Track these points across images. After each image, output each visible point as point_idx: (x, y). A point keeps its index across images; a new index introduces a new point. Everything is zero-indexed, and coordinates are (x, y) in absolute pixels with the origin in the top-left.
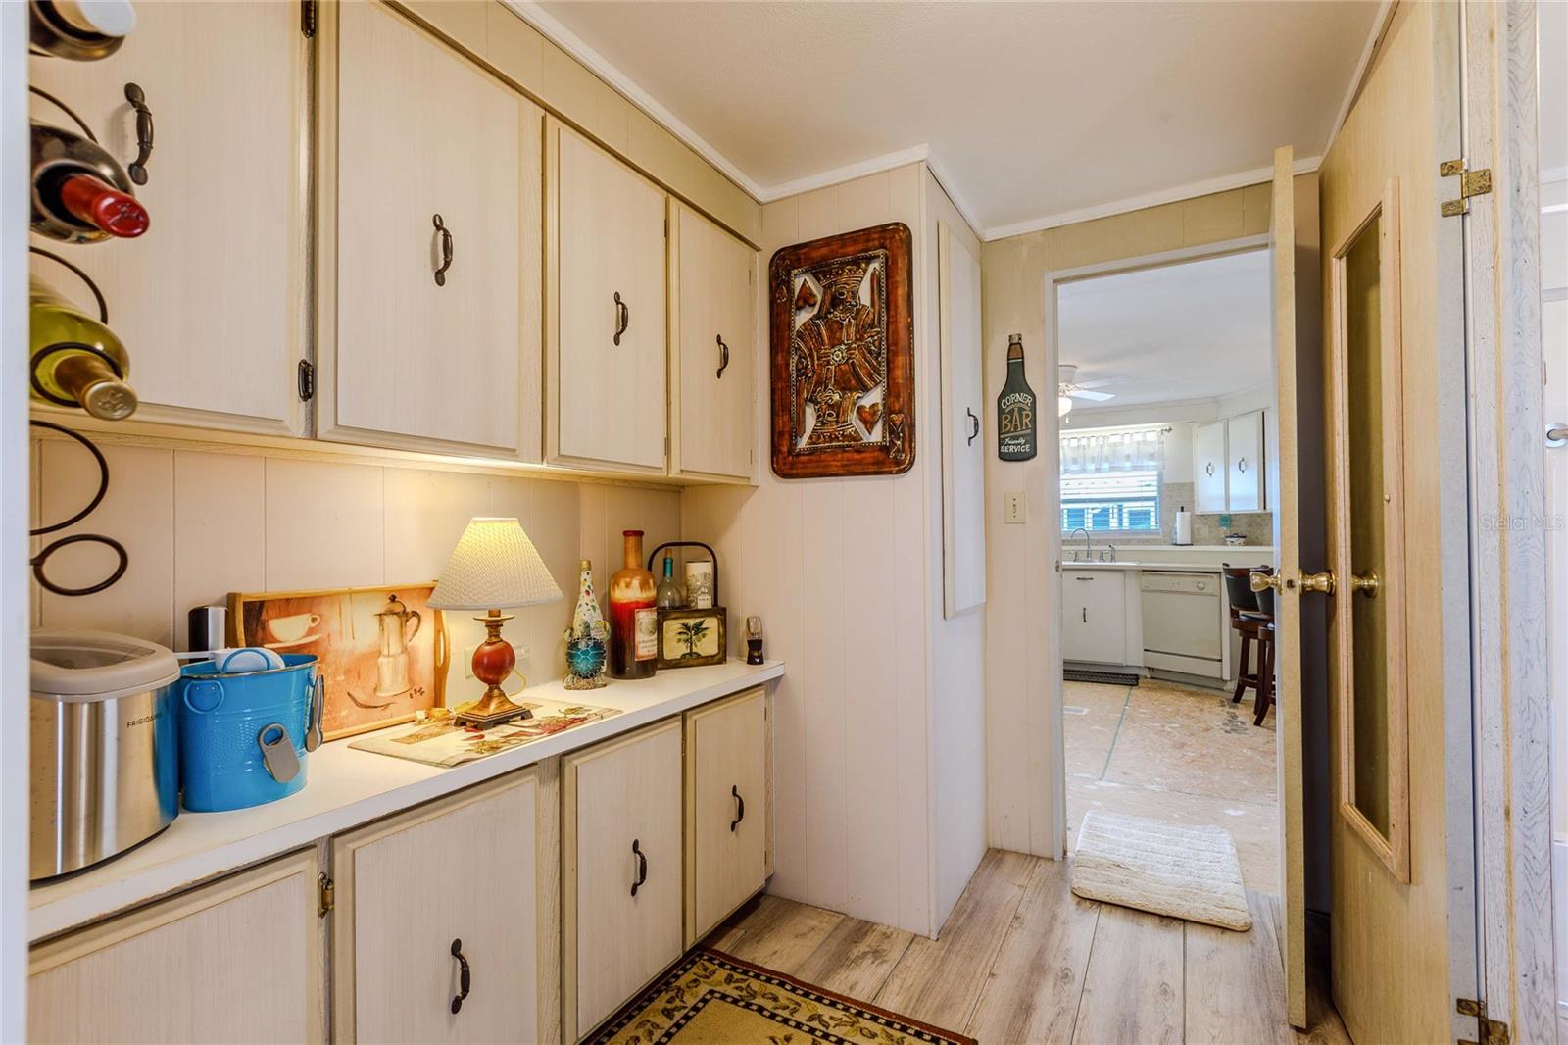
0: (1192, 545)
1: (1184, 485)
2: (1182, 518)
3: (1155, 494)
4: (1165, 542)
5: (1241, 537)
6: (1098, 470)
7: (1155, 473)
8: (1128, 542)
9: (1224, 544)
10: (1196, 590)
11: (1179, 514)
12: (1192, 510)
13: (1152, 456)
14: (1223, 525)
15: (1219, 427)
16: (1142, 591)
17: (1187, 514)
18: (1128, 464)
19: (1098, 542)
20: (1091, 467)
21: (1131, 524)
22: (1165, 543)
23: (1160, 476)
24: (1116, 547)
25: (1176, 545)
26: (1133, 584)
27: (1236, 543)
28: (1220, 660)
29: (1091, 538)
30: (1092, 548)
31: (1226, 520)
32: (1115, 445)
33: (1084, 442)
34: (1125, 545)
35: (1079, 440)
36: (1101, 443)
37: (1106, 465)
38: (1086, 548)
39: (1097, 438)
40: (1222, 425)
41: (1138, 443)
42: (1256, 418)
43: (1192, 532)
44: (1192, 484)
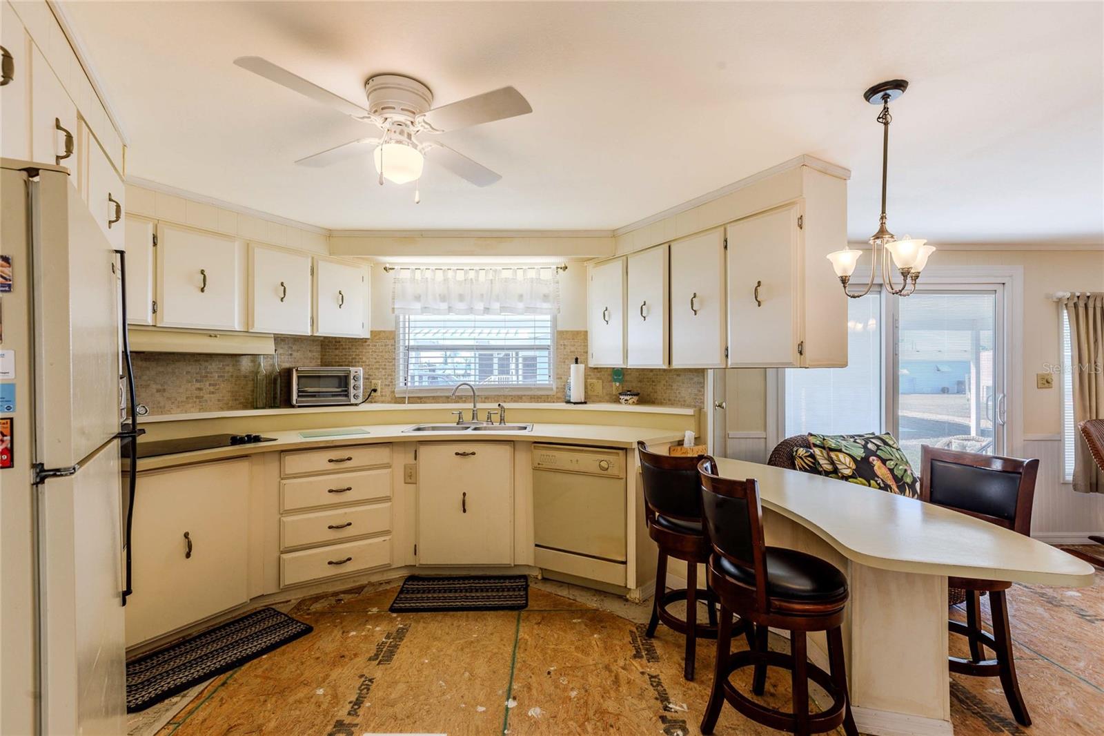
0: (585, 403)
1: (578, 333)
2: (577, 371)
3: (548, 342)
4: (558, 398)
5: (634, 395)
6: (487, 310)
7: (548, 317)
8: (519, 399)
9: (617, 401)
10: (599, 471)
11: (573, 366)
12: (586, 362)
13: (546, 298)
14: (615, 381)
15: (617, 266)
16: (535, 469)
17: (582, 366)
18: (521, 305)
19: (487, 399)
20: (480, 306)
21: (525, 377)
22: (558, 400)
23: (554, 321)
24: (506, 405)
25: (568, 402)
26: (524, 459)
27: (630, 401)
28: (625, 563)
29: (477, 394)
30: (479, 406)
31: (618, 374)
32: (506, 280)
33: (472, 275)
34: (515, 401)
35: (466, 272)
36: (491, 277)
37: (496, 306)
38: (471, 406)
39: (487, 271)
40: (621, 262)
41: (532, 280)
42: (661, 252)
43: (586, 388)
44: (587, 332)
